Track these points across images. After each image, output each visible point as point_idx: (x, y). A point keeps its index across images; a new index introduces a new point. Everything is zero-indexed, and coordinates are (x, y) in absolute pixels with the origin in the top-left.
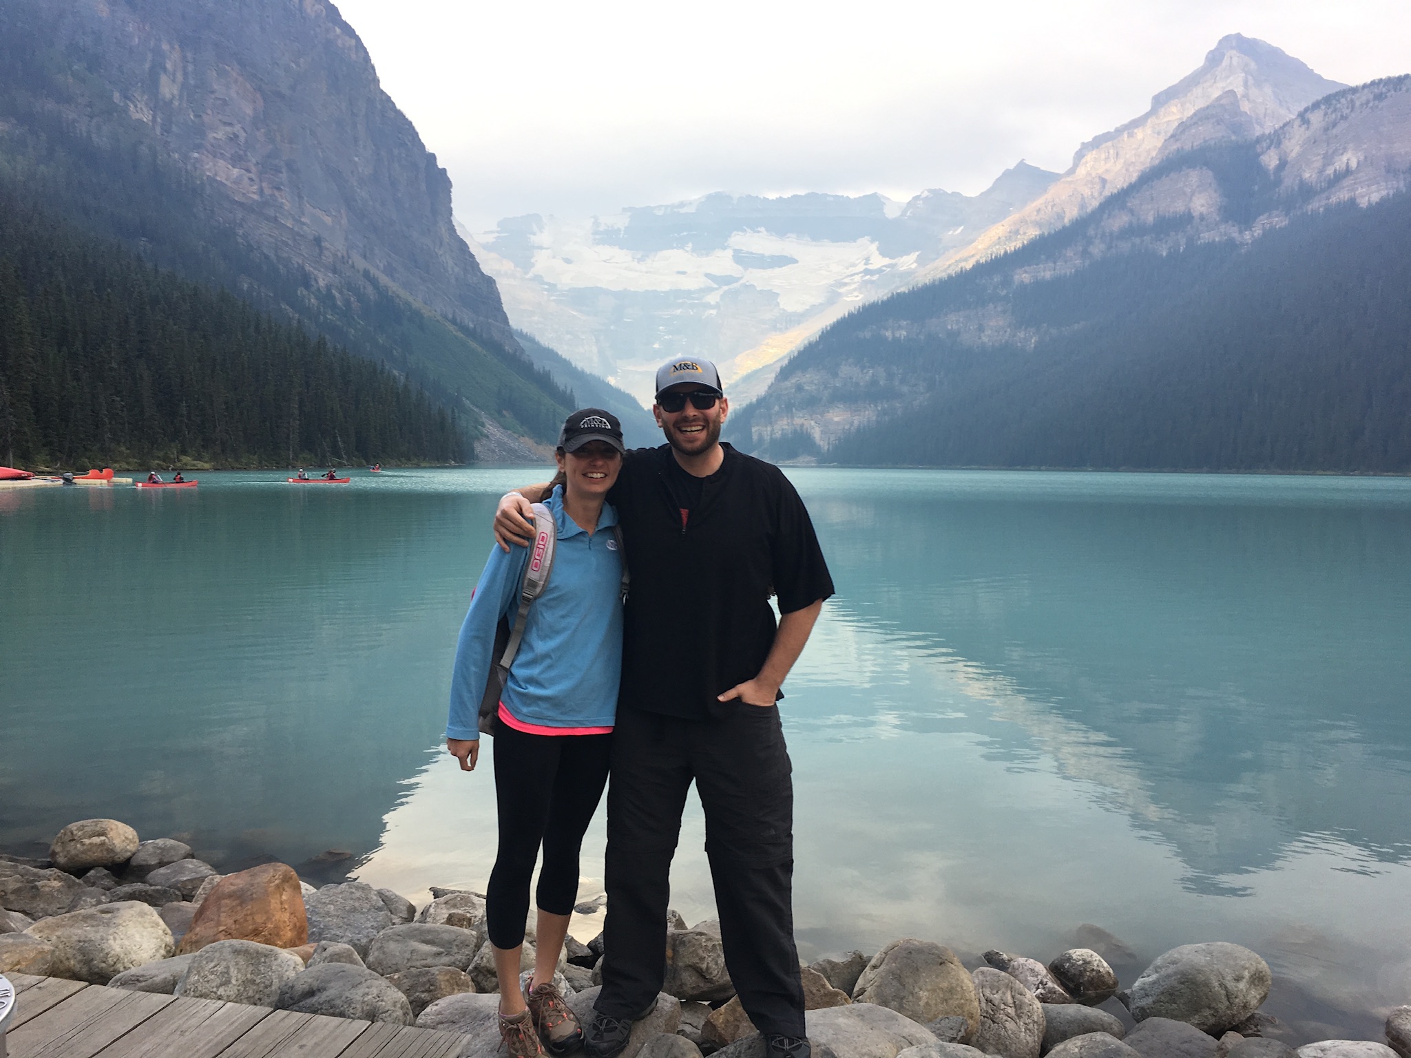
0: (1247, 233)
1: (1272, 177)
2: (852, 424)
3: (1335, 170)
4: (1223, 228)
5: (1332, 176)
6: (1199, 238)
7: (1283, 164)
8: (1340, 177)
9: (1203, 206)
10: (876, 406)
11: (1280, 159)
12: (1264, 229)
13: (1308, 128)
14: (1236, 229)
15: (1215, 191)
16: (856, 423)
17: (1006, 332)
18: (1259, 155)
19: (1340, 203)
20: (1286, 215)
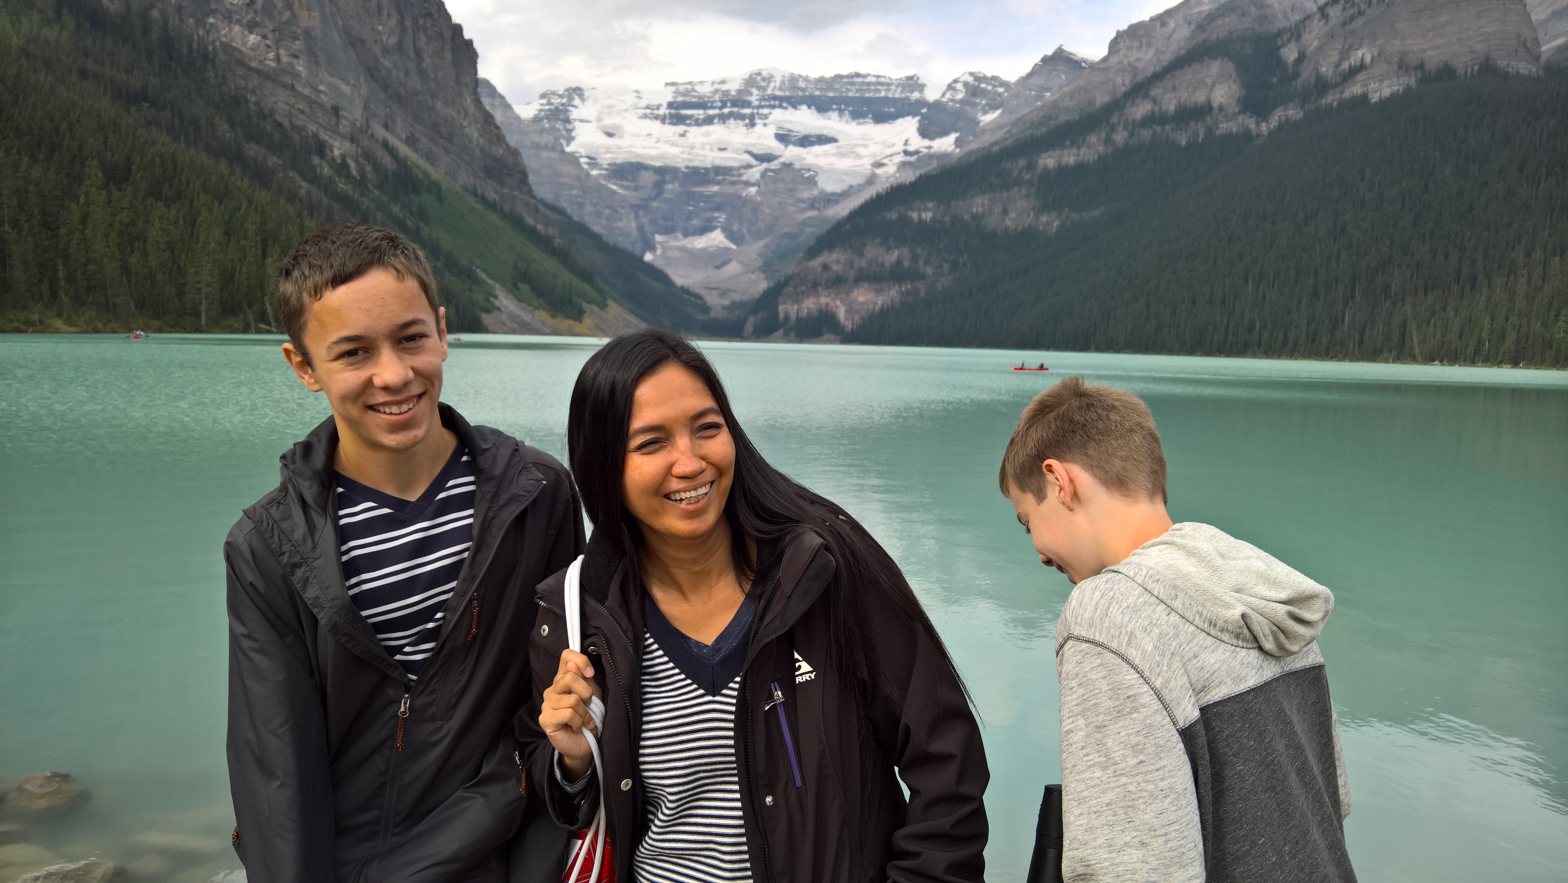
0: (1264, 124)
1: (1290, 71)
2: (875, 304)
3: (1350, 65)
4: (1241, 118)
5: (1347, 70)
6: (1217, 128)
7: (1302, 57)
8: (1353, 72)
9: (1222, 96)
10: (900, 286)
11: (1299, 53)
12: (1280, 121)
13: (1326, 23)
14: (1253, 120)
15: (1235, 82)
16: (880, 303)
17: (1029, 215)
18: (1279, 48)
19: (1353, 98)
20: (1302, 108)
